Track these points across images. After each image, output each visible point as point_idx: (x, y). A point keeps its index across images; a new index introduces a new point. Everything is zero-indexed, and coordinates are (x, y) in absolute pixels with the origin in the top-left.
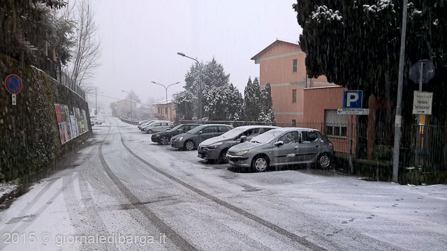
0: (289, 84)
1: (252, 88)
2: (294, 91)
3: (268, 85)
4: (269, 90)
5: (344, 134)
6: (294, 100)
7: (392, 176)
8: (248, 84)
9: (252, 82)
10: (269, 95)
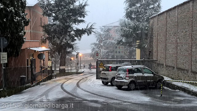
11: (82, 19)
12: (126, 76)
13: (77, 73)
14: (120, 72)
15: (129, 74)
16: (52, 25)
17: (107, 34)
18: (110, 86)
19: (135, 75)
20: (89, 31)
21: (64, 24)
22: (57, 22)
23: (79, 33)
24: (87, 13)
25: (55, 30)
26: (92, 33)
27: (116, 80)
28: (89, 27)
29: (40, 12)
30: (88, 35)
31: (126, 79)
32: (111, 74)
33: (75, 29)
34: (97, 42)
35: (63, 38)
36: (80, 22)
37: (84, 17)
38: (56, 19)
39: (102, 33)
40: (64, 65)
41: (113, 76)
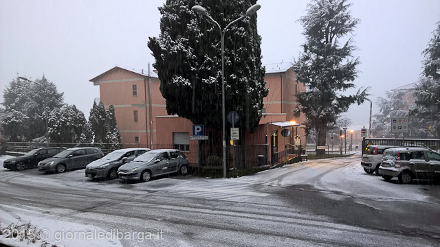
0: (130, 106)
1: (97, 110)
2: (136, 112)
3: (111, 106)
4: (112, 111)
5: (188, 149)
6: (136, 120)
7: (223, 174)
8: (94, 107)
9: (98, 104)
10: (113, 116)
11: (350, 82)
12: (396, 163)
13: (341, 156)
14: (387, 157)
15: (400, 159)
16: (307, 94)
17: (398, 101)
18: (374, 175)
19: (412, 161)
20: (360, 99)
21: (323, 91)
22: (316, 89)
23: (346, 102)
24: (357, 74)
25: (311, 100)
26: (365, 101)
27: (380, 167)
28: (361, 92)
29: (294, 78)
30: (359, 104)
31: (396, 167)
32: (376, 159)
33: (340, 97)
34: (381, 113)
35: (322, 108)
36: (347, 87)
37: (353, 79)
38: (313, 85)
39: (389, 100)
40: (324, 144)
41: (379, 161)
